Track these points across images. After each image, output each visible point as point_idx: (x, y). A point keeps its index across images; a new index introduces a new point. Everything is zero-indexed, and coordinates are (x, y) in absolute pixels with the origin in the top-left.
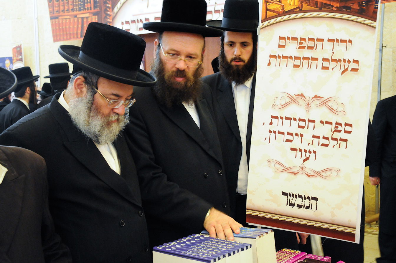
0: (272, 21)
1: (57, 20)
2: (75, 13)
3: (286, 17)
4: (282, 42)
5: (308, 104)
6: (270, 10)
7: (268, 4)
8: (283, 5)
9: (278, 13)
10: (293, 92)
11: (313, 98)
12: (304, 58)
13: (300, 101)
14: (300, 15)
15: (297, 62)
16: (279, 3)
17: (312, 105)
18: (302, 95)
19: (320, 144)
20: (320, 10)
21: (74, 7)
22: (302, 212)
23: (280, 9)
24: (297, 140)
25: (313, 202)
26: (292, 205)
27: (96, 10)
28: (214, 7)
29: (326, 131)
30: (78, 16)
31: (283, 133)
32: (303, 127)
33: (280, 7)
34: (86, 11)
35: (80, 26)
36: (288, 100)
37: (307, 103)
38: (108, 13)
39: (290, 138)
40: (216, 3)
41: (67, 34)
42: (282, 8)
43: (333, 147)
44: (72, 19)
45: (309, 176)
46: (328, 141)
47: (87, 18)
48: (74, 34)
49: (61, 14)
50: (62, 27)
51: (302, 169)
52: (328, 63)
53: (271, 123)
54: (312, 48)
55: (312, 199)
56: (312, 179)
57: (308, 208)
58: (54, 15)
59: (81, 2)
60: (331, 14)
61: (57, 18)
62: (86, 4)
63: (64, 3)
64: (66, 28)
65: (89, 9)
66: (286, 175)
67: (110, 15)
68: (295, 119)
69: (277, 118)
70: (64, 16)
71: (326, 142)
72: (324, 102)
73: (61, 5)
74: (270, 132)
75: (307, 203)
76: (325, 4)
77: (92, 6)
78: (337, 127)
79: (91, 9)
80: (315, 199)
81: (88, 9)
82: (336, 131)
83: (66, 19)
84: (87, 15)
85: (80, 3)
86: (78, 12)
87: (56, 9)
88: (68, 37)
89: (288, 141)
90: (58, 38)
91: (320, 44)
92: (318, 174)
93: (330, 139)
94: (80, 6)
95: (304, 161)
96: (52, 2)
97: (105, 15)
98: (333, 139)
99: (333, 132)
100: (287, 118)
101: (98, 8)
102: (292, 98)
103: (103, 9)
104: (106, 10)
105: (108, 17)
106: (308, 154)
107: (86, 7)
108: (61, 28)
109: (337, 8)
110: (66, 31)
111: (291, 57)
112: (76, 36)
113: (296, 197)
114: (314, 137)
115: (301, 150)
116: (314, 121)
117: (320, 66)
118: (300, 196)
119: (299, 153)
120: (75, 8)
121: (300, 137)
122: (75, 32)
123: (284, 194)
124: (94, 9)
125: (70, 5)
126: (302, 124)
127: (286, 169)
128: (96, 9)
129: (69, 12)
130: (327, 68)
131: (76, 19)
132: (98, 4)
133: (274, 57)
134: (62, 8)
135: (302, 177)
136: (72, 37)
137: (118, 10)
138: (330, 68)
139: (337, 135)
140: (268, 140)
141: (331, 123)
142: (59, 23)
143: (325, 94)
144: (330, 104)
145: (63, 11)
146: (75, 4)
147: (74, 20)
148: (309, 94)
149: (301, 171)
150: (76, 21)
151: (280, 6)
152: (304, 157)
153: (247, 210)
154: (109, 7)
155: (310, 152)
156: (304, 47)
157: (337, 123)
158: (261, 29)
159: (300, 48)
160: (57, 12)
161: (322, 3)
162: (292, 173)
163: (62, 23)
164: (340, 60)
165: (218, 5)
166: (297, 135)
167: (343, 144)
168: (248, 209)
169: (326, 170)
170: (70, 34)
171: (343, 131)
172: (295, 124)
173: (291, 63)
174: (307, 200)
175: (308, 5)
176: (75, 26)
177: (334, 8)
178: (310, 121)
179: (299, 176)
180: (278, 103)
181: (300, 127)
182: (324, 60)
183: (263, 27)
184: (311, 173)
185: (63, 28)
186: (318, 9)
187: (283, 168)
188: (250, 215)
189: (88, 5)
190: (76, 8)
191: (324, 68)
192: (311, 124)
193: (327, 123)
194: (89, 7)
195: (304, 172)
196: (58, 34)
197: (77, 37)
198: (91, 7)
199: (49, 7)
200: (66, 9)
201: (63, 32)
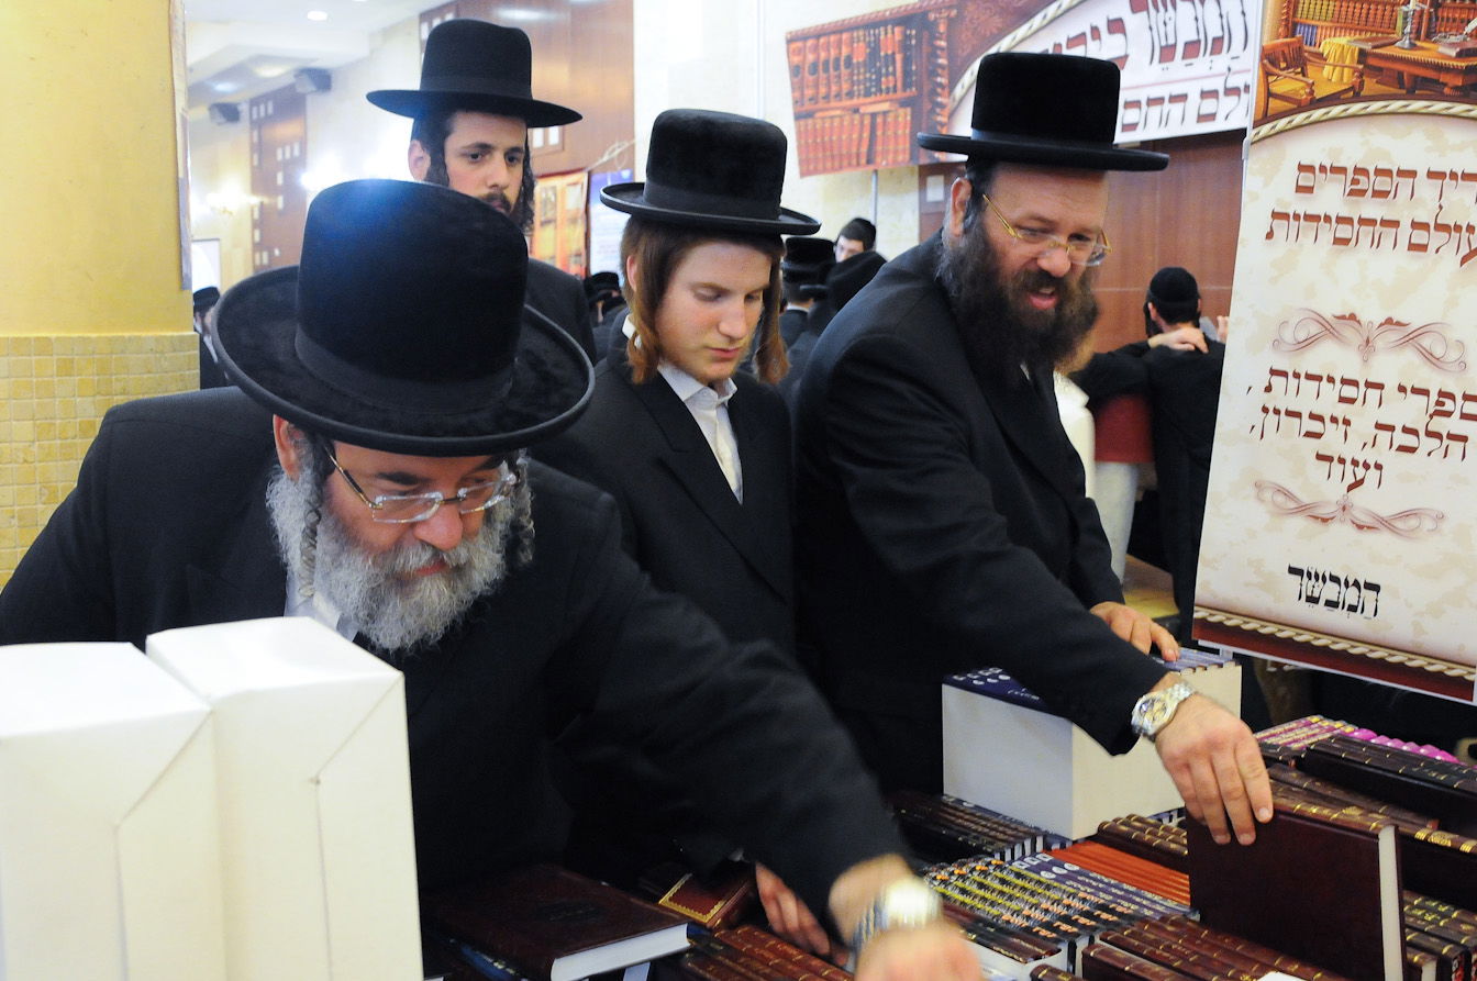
0: (1282, 124)
1: (810, 121)
2: (855, 101)
3: (1317, 114)
4: (1306, 180)
5: (1368, 341)
6: (1276, 96)
7: (1271, 79)
8: (1311, 81)
9: (1298, 102)
10: (1330, 310)
11: (1381, 325)
12: (1363, 221)
13: (1348, 331)
14: (1355, 108)
15: (1344, 231)
16: (1300, 76)
17: (1379, 343)
18: (1353, 317)
19: (1395, 446)
20: (1411, 95)
21: (853, 86)
22: (1339, 620)
23: (1302, 92)
24: (1333, 433)
25: (1369, 595)
26: (1312, 600)
27: (908, 93)
28: (1223, 78)
29: (1412, 411)
30: (861, 111)
31: (1298, 415)
32: (1352, 401)
33: (1303, 88)
34: (884, 95)
35: (866, 135)
36: (1314, 329)
37: (1365, 339)
38: (939, 99)
39: (1316, 426)
40: (1229, 69)
41: (833, 157)
42: (1308, 90)
43: (1429, 454)
44: (847, 118)
45: (1360, 527)
46: (1416, 438)
47: (885, 113)
48: (849, 156)
49: (822, 104)
50: (823, 137)
51: (1344, 509)
52: (1426, 233)
53: (1268, 389)
54: (1382, 194)
55: (1365, 587)
56: (1367, 536)
57: (1353, 608)
58: (804, 108)
59: (872, 74)
60: (1438, 106)
61: (810, 115)
62: (883, 79)
63: (828, 79)
64: (831, 141)
65: (892, 89)
66: (1299, 523)
67: (942, 106)
68: (1331, 380)
69: (1284, 374)
70: (827, 110)
71: (1410, 440)
72: (1411, 336)
73: (823, 82)
74: (1265, 410)
75: (1351, 596)
76: (1426, 80)
77: (899, 85)
78: (1443, 404)
79: (895, 91)
80: (1375, 588)
81: (888, 93)
82: (1437, 413)
83: (832, 117)
84: (885, 106)
85: (868, 75)
86: (862, 100)
87: (809, 92)
88: (837, 164)
89: (1309, 434)
90: (811, 167)
91: (1406, 183)
92: (1384, 524)
93: (1422, 433)
94: (868, 84)
95: (1350, 488)
96: (800, 76)
97: (929, 107)
98: (1429, 434)
99: (1431, 417)
100: (1309, 377)
101: (914, 89)
102: (1327, 325)
103: (926, 90)
104: (934, 93)
105: (938, 110)
106: (1360, 472)
107: (883, 87)
108: (819, 140)
109: (1456, 88)
110: (832, 149)
111: (1328, 219)
112: (854, 162)
113: (1324, 581)
114: (1379, 426)
115: (1342, 461)
116: (1380, 386)
117: (1403, 243)
118: (1335, 579)
119: (1337, 468)
120: (855, 88)
121: (1342, 427)
122: (854, 150)
123: (1292, 571)
124: (904, 90)
125: (843, 83)
126: (1349, 391)
127: (1302, 509)
128: (908, 90)
129: (841, 100)
130: (1423, 248)
131: (857, 117)
132: (914, 78)
133: (1285, 216)
134: (823, 90)
135: (1341, 531)
136: (845, 163)
137: (964, 91)
138: (1432, 248)
139: (1440, 424)
140: (1257, 431)
141: (1425, 392)
142: (815, 130)
143: (1413, 316)
144: (1426, 342)
145: (827, 97)
146: (855, 78)
147: (852, 120)
148: (1372, 314)
149: (1339, 514)
150: (856, 122)
151: (1302, 84)
152: (1350, 480)
153: (1195, 608)
154: (941, 85)
155: (1366, 466)
156: (1362, 193)
157: (1441, 394)
158: (1252, 143)
159: (1352, 193)
160: (811, 100)
161: (1417, 76)
162: (1317, 518)
163: (823, 128)
164: (1458, 228)
165: (1235, 73)
166: (1334, 420)
167: (1456, 447)
168: (1198, 605)
169: (1406, 515)
170: (841, 155)
171: (1457, 414)
172: (1330, 392)
173: (1326, 234)
174: (1353, 590)
175: (1377, 82)
176: (855, 136)
177: (1446, 90)
178: (1369, 385)
179: (1334, 527)
180: (1288, 336)
181: (1342, 400)
182: (1415, 225)
183: (1256, 138)
184: (1365, 520)
185: (823, 142)
186: (1404, 92)
187: (1292, 505)
188: (1203, 621)
189: (888, 82)
190: (859, 90)
191: (1413, 247)
192: (1373, 394)
193: (1415, 391)
194: (891, 85)
195: (1348, 517)
196: (811, 156)
197: (858, 164)
198: (895, 86)
199: (793, 90)
200: (833, 93)
201: (824, 150)
